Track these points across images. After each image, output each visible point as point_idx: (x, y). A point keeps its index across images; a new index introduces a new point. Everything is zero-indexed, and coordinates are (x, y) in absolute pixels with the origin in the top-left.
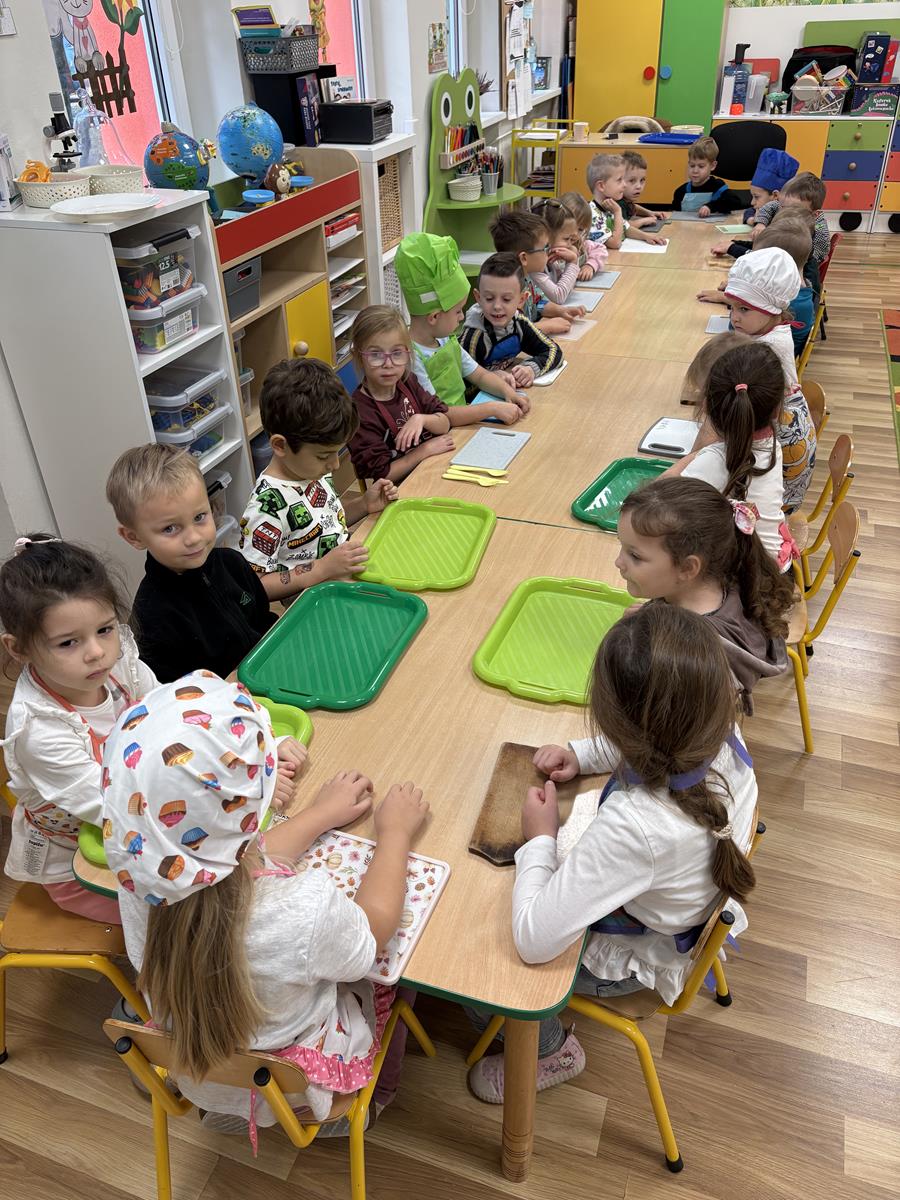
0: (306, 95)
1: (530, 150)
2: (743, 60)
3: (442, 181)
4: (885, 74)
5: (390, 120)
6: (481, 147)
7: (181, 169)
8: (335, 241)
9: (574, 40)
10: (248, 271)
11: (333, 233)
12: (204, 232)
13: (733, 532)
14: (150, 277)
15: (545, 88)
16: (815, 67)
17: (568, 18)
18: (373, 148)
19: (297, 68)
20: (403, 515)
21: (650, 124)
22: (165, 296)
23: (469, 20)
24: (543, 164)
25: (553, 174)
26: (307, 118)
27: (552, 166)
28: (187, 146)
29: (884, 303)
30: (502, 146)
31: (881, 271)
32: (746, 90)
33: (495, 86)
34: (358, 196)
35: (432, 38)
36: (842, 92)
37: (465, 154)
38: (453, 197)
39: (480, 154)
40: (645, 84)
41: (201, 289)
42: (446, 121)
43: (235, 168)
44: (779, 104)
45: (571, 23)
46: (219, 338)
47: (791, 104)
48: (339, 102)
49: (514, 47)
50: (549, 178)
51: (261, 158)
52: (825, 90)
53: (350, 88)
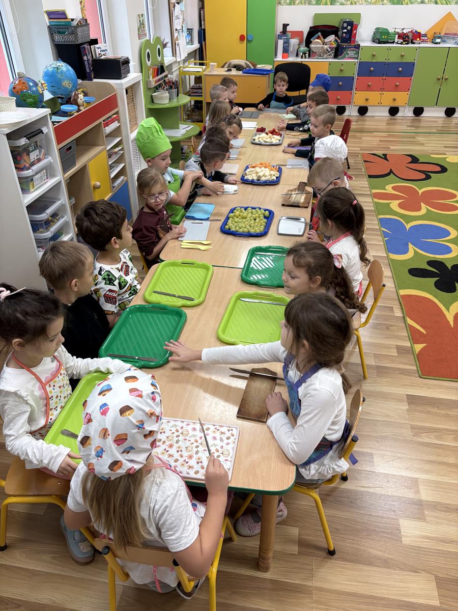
0: (86, 55)
1: (187, 76)
2: (286, 32)
3: (149, 93)
4: (352, 39)
5: (129, 67)
6: (166, 76)
7: (30, 96)
8: (108, 129)
9: (204, 20)
10: (70, 148)
11: (107, 126)
12: (49, 130)
13: (333, 268)
14: (25, 154)
15: (192, 44)
16: (320, 36)
17: (200, 9)
18: (123, 81)
19: (80, 41)
20: (167, 269)
21: (246, 64)
22: (33, 164)
23: (153, 11)
24: (195, 83)
25: (201, 89)
26: (87, 66)
27: (200, 85)
28: (31, 84)
29: (361, 150)
30: (175, 74)
31: (357, 134)
32: (288, 46)
33: (169, 45)
34: (116, 106)
35: (139, 22)
36: (334, 48)
37: (159, 80)
38: (155, 102)
39: (166, 79)
40: (241, 43)
41: (50, 159)
42: (149, 63)
43: (53, 93)
44: (305, 53)
45: (202, 12)
46: (59, 184)
47: (310, 54)
48: (102, 58)
49: (177, 25)
50: (200, 91)
51: (67, 88)
52: (326, 47)
53: (106, 50)
